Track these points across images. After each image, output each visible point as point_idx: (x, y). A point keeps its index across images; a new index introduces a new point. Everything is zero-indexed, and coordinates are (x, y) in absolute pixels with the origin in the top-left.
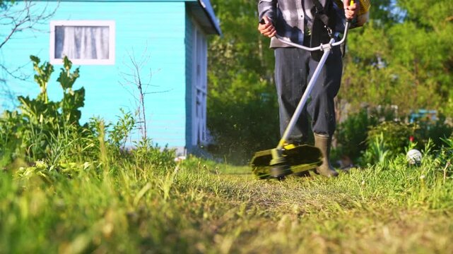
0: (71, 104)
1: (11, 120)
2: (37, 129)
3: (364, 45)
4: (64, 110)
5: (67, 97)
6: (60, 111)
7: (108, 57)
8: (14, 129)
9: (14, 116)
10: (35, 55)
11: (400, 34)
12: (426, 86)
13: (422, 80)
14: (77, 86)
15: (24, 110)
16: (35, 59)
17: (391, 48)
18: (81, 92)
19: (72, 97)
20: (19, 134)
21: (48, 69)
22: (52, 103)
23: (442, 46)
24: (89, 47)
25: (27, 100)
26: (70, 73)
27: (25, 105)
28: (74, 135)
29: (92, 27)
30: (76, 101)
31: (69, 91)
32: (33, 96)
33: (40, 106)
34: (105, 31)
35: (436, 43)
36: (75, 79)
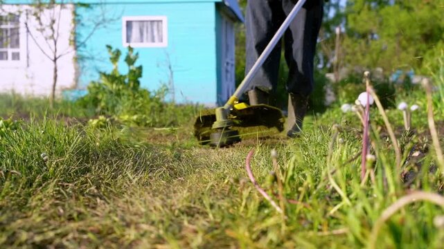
0: (134, 76)
1: (95, 87)
2: (111, 92)
3: (361, 23)
4: (129, 80)
5: (131, 72)
6: (126, 81)
7: (162, 41)
8: (97, 93)
9: (97, 85)
10: (109, 44)
11: (388, 14)
12: (408, 53)
13: (405, 49)
14: (137, 64)
15: (103, 81)
16: (109, 47)
17: (381, 24)
18: (140, 68)
19: (134, 72)
20: (100, 96)
21: (118, 53)
22: (121, 76)
23: (420, 24)
24: (149, 35)
25: (104, 74)
26: (133, 55)
27: (103, 78)
28: (131, 98)
29: (152, 22)
30: (137, 74)
31: (132, 67)
32: (109, 72)
33: (113, 78)
34: (160, 24)
35: (415, 21)
36: (136, 59)
